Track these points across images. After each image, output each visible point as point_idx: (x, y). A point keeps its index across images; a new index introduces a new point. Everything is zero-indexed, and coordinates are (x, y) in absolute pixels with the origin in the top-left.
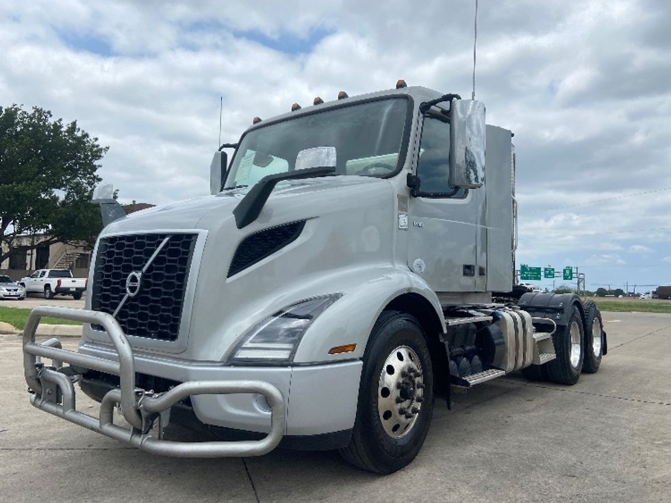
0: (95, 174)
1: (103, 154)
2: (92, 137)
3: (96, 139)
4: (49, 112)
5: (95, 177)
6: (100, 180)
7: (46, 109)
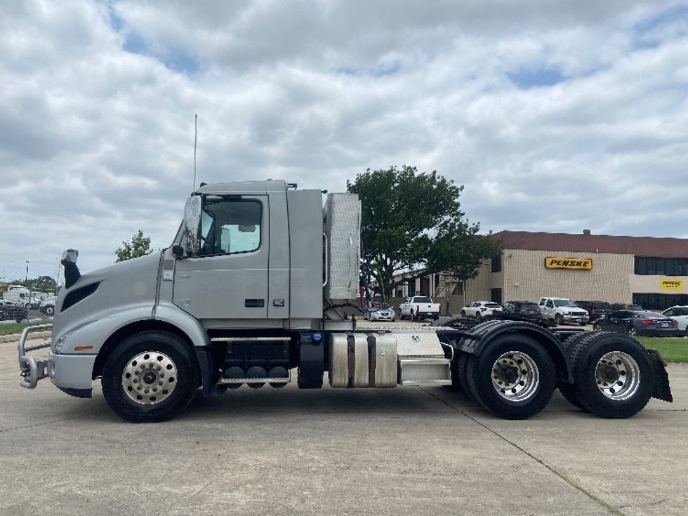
0: (458, 210)
1: (460, 193)
2: (448, 180)
3: (453, 181)
4: (415, 168)
5: (458, 213)
6: (463, 214)
7: (412, 166)
